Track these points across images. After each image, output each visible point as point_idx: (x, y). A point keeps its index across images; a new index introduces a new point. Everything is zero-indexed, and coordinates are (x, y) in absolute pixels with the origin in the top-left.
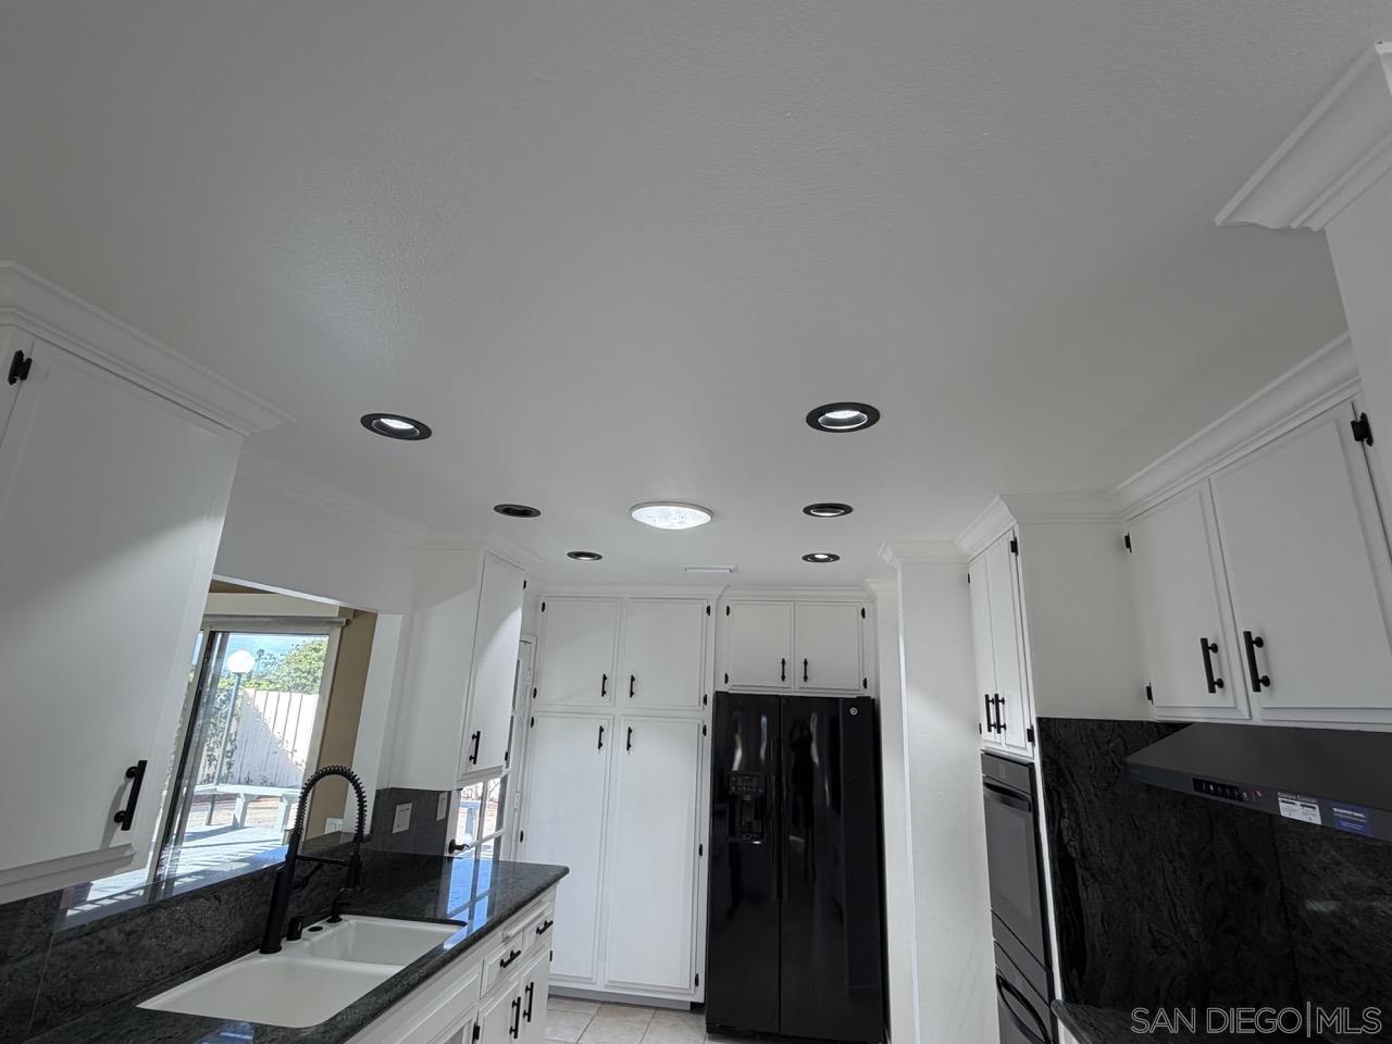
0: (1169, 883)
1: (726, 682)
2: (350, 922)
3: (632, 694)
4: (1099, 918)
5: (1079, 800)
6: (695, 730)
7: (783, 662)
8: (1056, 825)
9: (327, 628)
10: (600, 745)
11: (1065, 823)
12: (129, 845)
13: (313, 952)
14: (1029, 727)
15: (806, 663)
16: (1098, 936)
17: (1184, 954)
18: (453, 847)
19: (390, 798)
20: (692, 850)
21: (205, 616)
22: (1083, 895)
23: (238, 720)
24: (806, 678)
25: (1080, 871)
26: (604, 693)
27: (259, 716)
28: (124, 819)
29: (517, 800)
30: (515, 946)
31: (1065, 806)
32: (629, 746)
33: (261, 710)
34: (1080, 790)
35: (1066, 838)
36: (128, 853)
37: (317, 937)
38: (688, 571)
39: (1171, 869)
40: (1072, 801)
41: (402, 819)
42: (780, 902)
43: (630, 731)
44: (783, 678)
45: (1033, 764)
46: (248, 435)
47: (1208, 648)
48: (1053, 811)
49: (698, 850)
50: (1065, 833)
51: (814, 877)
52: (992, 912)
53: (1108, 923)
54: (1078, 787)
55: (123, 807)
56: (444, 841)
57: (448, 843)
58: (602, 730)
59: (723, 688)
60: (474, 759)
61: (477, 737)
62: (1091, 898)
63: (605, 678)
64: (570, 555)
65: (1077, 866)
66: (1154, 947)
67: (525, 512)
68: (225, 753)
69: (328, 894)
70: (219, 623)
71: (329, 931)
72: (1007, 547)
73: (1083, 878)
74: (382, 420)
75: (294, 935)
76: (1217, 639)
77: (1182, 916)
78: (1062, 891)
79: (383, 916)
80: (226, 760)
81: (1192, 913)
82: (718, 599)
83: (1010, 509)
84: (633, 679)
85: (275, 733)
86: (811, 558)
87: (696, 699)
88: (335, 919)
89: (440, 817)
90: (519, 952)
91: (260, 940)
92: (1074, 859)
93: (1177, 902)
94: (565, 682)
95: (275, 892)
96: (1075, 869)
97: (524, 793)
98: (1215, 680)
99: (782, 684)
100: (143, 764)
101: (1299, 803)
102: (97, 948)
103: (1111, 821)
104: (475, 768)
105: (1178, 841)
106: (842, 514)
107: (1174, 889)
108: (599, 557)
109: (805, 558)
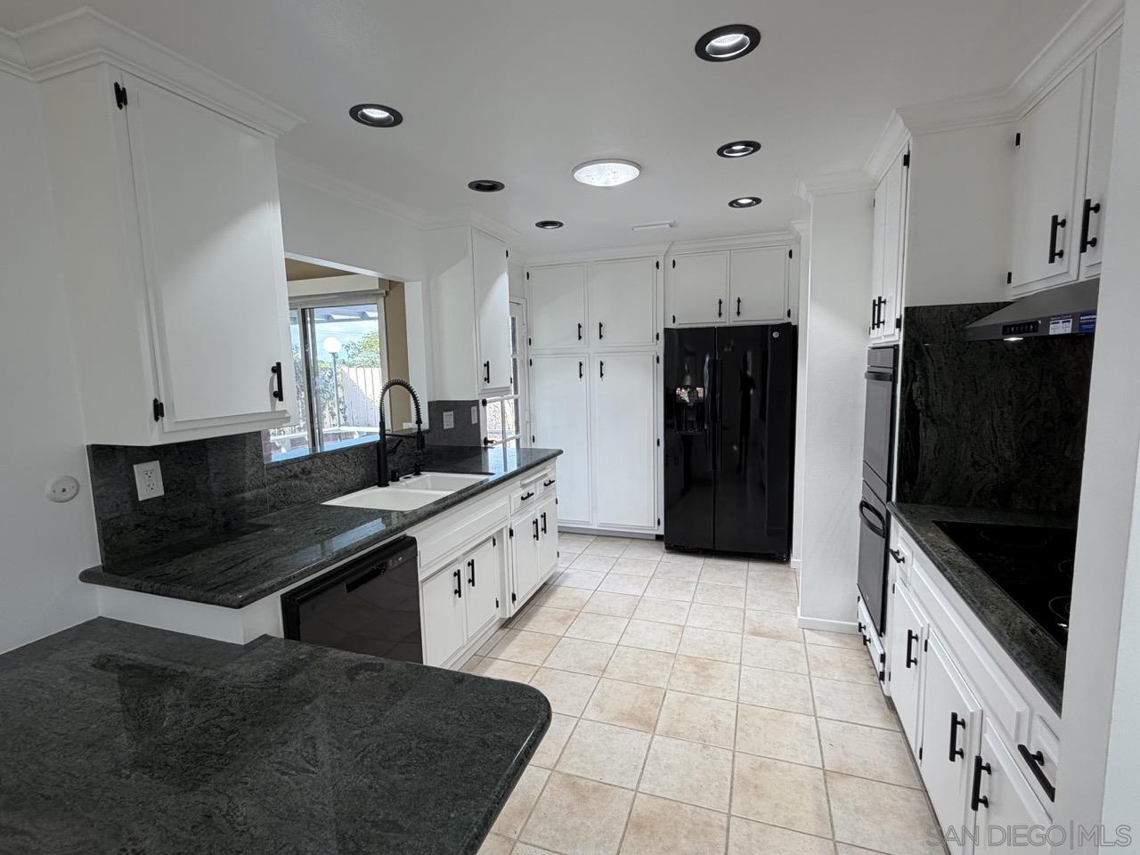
0: (994, 423)
1: (674, 321)
2: (426, 475)
3: (601, 336)
4: (932, 449)
5: (929, 366)
6: (650, 360)
7: (720, 302)
8: (908, 388)
9: (374, 299)
10: (581, 375)
11: (916, 385)
12: (285, 411)
13: (407, 487)
14: (898, 317)
15: (739, 301)
16: (930, 460)
17: (997, 470)
18: (486, 441)
19: (437, 408)
20: (652, 443)
21: (290, 298)
22: (922, 434)
23: (342, 388)
24: (739, 313)
25: (922, 418)
26: (580, 337)
27: (354, 385)
28: (278, 395)
29: (527, 416)
30: (530, 489)
31: (917, 373)
32: (602, 375)
33: (355, 381)
34: (933, 361)
35: (915, 396)
36: (286, 415)
37: (408, 481)
38: (635, 229)
39: (999, 413)
40: (924, 369)
41: (449, 421)
42: (715, 472)
43: (602, 364)
44: (720, 314)
45: (898, 346)
46: (276, 136)
47: (1057, 223)
48: (907, 377)
49: (656, 442)
50: (915, 392)
51: (746, 469)
52: (864, 461)
53: (939, 452)
54: (931, 358)
55: (276, 389)
56: (479, 436)
57: (482, 439)
58: (581, 364)
59: (671, 325)
60: (487, 379)
61: (487, 365)
62: (929, 437)
63: (580, 326)
64: (538, 225)
65: (921, 415)
66: (973, 465)
67: (493, 187)
68: (339, 410)
69: (411, 461)
70: (306, 303)
71: (414, 479)
72: (901, 160)
73: (924, 423)
74: (364, 111)
75: (395, 479)
76: (1066, 215)
77: (1001, 445)
78: (906, 432)
79: (445, 472)
80: (341, 415)
81: (1010, 442)
82: (665, 255)
83: (905, 123)
84: (601, 325)
85: (368, 395)
86: (734, 204)
87: (650, 336)
88: (417, 473)
89: (474, 421)
90: (533, 494)
91: (377, 481)
92: (919, 411)
93: (999, 434)
94: (550, 331)
95: (378, 454)
96: (919, 416)
97: (532, 412)
98: (1057, 251)
99: (718, 320)
100: (279, 364)
101: (1061, 321)
102: (289, 474)
103: (955, 382)
104: (489, 386)
105: (1010, 392)
106: (753, 152)
107: (998, 426)
108: (561, 225)
109: (731, 204)
